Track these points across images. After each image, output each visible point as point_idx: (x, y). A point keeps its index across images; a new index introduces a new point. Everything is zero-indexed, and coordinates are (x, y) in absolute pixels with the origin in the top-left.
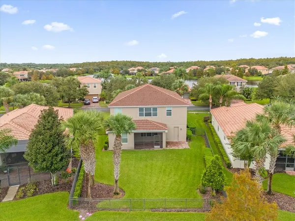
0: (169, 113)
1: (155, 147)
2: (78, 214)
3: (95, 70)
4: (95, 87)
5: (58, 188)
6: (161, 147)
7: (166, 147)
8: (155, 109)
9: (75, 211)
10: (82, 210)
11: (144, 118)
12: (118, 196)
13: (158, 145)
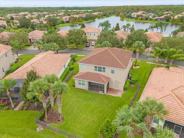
0: (113, 72)
1: (100, 91)
2: (38, 127)
3: (110, 13)
4: (94, 35)
5: (37, 109)
6: (104, 92)
7: (107, 92)
8: (104, 68)
9: (37, 125)
10: (40, 125)
11: (97, 72)
12: (59, 122)
13: (102, 91)
